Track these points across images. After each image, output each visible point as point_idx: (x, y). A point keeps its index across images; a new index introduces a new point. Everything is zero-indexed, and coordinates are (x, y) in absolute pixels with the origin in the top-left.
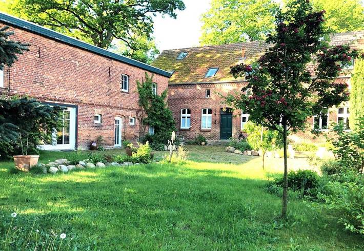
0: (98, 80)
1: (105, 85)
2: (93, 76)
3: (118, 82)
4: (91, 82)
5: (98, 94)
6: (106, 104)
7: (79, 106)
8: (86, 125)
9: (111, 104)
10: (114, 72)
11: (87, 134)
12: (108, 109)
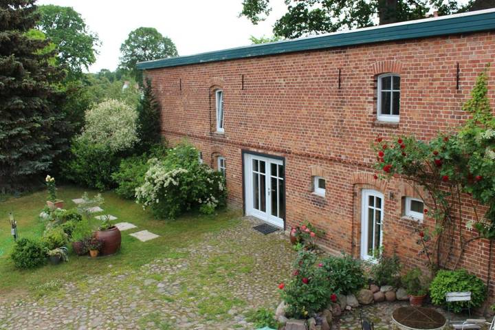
0: (316, 104)
1: (332, 114)
2: (306, 98)
3: (363, 99)
4: (304, 111)
5: (316, 134)
6: (333, 155)
7: (286, 158)
8: (297, 193)
9: (343, 157)
10: (351, 77)
11: (299, 211)
12: (339, 168)
